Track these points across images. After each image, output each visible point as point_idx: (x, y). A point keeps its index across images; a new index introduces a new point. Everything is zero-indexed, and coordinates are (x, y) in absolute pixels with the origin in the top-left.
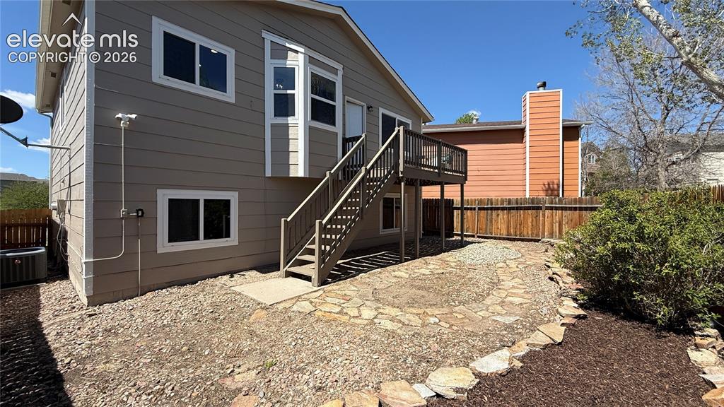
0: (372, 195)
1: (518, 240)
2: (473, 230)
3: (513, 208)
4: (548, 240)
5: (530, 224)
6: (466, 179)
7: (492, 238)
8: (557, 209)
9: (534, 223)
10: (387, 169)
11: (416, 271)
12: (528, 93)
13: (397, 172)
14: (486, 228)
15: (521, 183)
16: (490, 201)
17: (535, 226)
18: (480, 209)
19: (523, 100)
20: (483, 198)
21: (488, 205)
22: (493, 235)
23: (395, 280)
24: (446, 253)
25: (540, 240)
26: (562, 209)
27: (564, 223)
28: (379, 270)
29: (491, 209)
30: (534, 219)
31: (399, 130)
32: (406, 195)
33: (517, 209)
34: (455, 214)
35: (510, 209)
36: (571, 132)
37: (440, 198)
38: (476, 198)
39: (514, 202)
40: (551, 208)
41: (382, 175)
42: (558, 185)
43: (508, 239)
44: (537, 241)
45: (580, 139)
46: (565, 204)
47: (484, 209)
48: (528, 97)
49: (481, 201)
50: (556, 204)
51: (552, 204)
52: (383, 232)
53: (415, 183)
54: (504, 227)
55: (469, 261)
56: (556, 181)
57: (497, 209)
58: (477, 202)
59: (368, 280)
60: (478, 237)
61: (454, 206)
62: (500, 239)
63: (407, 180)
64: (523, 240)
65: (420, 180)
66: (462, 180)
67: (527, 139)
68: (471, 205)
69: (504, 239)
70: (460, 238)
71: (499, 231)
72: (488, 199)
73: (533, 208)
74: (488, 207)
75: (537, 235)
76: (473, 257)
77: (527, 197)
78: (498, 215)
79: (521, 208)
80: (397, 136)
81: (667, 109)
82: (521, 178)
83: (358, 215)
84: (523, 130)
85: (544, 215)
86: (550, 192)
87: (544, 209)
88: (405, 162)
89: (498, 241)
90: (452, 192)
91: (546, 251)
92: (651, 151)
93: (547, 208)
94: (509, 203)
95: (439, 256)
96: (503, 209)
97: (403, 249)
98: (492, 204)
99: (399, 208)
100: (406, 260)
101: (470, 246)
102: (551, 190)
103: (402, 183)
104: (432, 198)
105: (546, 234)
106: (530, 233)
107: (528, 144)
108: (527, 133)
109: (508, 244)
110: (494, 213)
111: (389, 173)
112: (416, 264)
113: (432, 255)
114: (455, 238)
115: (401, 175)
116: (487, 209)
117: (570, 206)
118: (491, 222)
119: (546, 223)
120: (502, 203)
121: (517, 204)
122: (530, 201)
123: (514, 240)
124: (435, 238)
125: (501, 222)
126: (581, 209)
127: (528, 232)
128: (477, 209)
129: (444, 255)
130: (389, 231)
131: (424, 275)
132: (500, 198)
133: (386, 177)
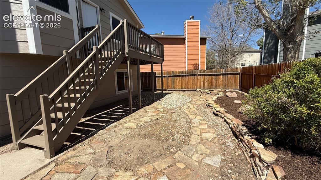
0: (105, 70)
1: (186, 91)
2: (166, 87)
3: (184, 76)
4: (200, 90)
5: (191, 83)
6: (163, 60)
7: (174, 90)
8: (202, 75)
9: (193, 83)
10: (116, 51)
11: (141, 119)
12: (187, 20)
13: (124, 53)
14: (172, 86)
15: (184, 64)
16: (173, 72)
17: (194, 84)
18: (169, 77)
19: (184, 24)
20: (170, 71)
21: (172, 74)
22: (175, 89)
23: (126, 132)
24: (156, 103)
25: (195, 90)
26: (204, 75)
27: (205, 81)
28: (114, 124)
29: (174, 76)
30: (193, 81)
31: (123, 22)
32: (131, 70)
33: (186, 76)
34: (157, 80)
35: (182, 76)
36: (203, 41)
37: (151, 71)
38: (167, 71)
39: (184, 73)
40: (200, 75)
41: (112, 55)
42: (198, 65)
43: (182, 91)
44: (195, 91)
45: (206, 44)
46: (206, 73)
47: (171, 76)
48: (186, 22)
49: (169, 73)
50: (202, 73)
51: (200, 73)
52: (118, 93)
53: (136, 63)
54: (180, 85)
55: (169, 107)
56: (197, 63)
57: (177, 76)
58: (167, 73)
59: (105, 136)
60: (168, 90)
61: (156, 75)
62: (178, 91)
63: (131, 59)
64: (188, 91)
65: (140, 60)
66: (161, 62)
67: (186, 43)
68: (165, 75)
69: (180, 91)
70: (161, 92)
71: (177, 87)
72: (172, 72)
73: (193, 75)
74: (173, 76)
75: (194, 88)
76: (170, 104)
77: (187, 70)
78: (177, 79)
79: (187, 76)
80: (122, 26)
81: (232, 35)
82: (184, 61)
83: (93, 86)
84: (184, 39)
85: (197, 78)
86: (195, 68)
87: (197, 75)
88: (129, 46)
89: (177, 92)
90: (157, 68)
91: (200, 96)
92: (227, 51)
93: (199, 75)
94: (182, 73)
95: (152, 105)
96: (179, 76)
97: (131, 102)
98: (174, 74)
99: (127, 78)
100: (134, 111)
101: (166, 97)
102: (196, 67)
103: (128, 61)
104: (144, 72)
105: (198, 87)
106: (191, 87)
107: (187, 46)
108: (186, 40)
109: (182, 93)
110: (176, 78)
111: (118, 53)
112: (140, 114)
113: (148, 105)
114: (157, 92)
115: (126, 56)
116: (172, 76)
117: (208, 74)
118: (174, 83)
119: (198, 82)
120: (179, 74)
121: (186, 73)
122: (191, 72)
123: (184, 91)
124: (147, 92)
125: (178, 83)
126: (212, 75)
127: (190, 87)
128: (167, 76)
129: (155, 104)
130: (122, 92)
131: (146, 122)
132: (178, 71)
133: (115, 56)
